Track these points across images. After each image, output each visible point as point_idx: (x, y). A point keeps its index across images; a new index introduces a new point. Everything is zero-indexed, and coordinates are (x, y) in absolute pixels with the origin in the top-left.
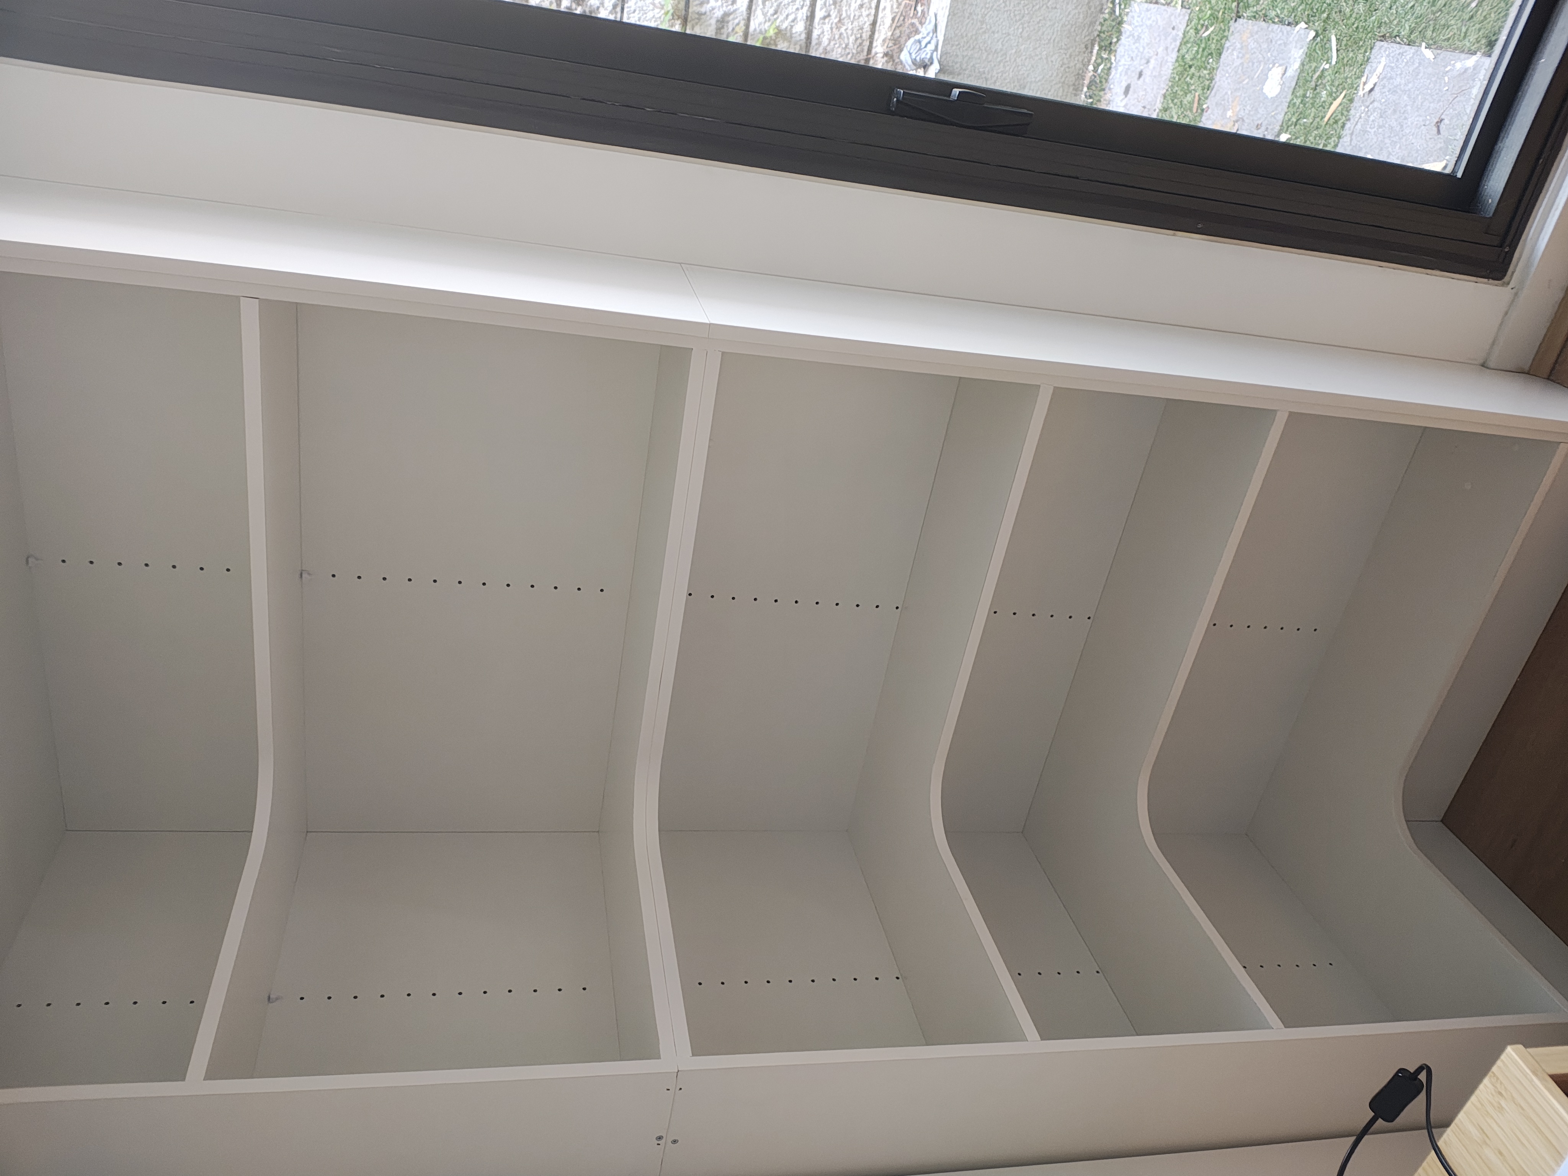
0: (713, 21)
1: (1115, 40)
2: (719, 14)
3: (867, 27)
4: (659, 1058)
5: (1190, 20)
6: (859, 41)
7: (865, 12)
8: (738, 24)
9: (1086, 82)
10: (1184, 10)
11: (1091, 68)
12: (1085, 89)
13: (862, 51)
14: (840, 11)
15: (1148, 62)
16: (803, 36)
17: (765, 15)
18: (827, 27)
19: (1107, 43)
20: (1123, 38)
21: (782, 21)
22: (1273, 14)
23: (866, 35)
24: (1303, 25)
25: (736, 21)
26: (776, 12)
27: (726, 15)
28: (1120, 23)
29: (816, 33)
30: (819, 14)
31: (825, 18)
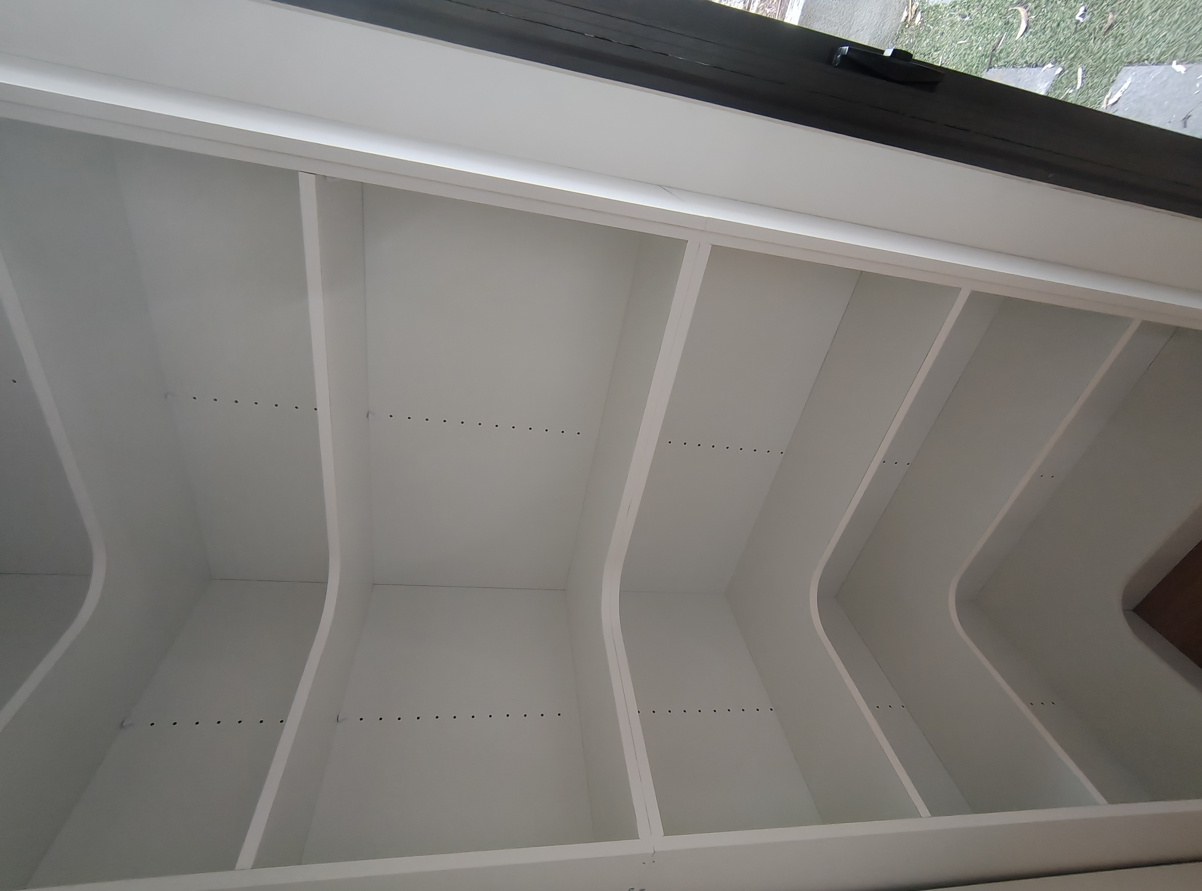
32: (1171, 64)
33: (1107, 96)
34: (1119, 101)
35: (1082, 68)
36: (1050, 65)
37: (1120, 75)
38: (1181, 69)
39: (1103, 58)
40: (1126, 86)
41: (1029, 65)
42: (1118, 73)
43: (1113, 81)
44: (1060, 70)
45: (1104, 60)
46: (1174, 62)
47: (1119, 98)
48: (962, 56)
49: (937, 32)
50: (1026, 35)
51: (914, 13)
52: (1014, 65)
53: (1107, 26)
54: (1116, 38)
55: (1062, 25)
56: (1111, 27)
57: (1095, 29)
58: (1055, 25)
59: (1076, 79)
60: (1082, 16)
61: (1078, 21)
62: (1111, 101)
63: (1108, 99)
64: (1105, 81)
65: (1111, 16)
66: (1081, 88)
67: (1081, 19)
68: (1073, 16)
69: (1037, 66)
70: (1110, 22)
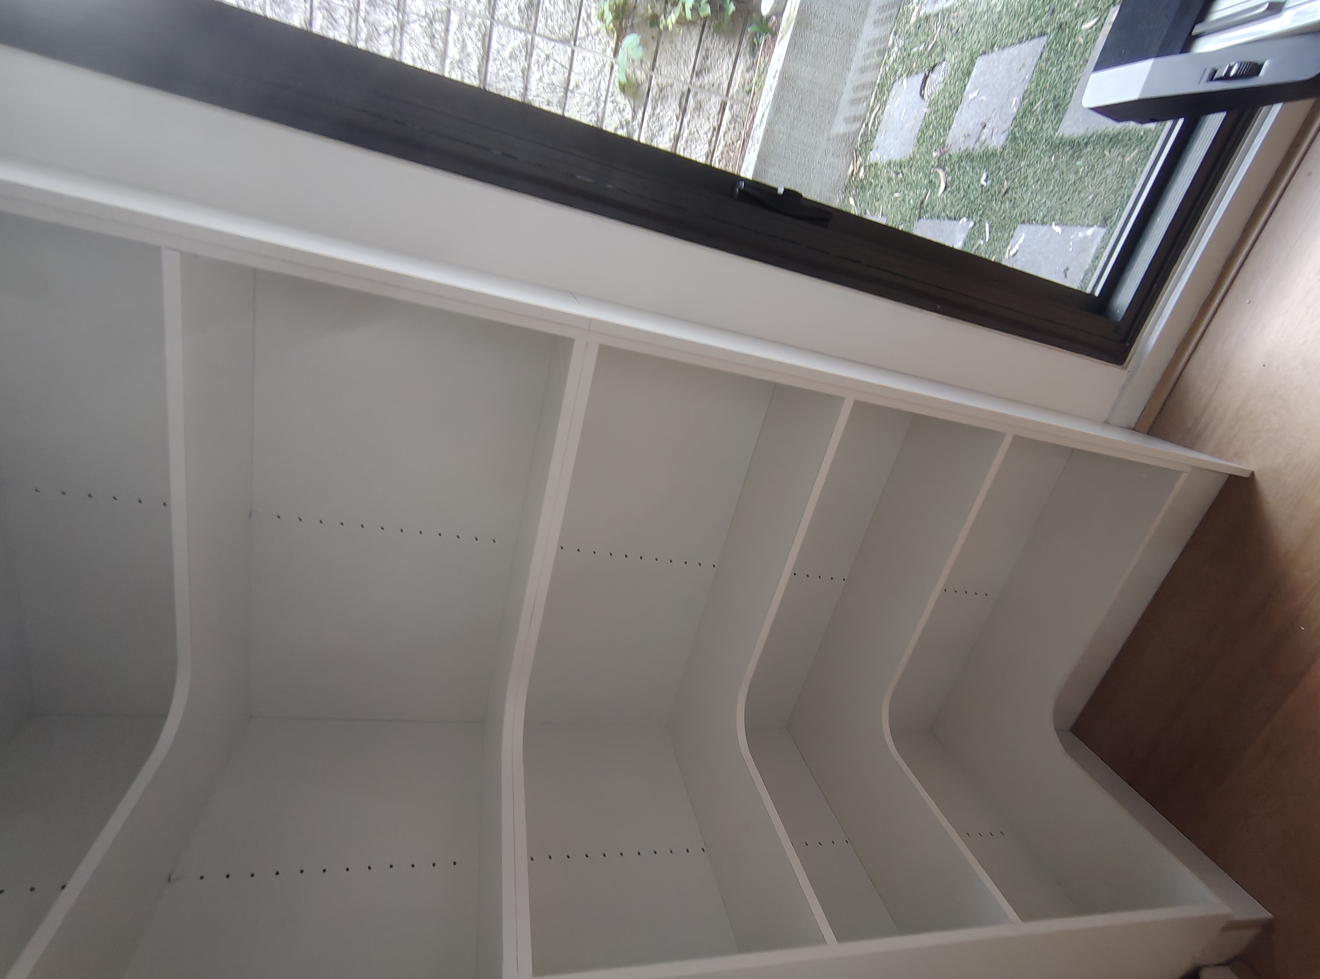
32: (1051, 224)
33: (1009, 248)
34: (1018, 253)
35: (989, 223)
36: (965, 219)
37: (1016, 231)
38: (1058, 229)
39: (1003, 216)
40: (1021, 241)
41: (950, 218)
42: (1015, 229)
43: (1012, 236)
44: (972, 224)
45: (1004, 218)
46: (1053, 224)
47: (1017, 251)
48: (898, 207)
49: (877, 186)
50: (946, 193)
51: (858, 167)
52: (938, 217)
53: (1003, 191)
54: (1011, 201)
55: (972, 187)
56: (1007, 192)
57: (995, 192)
58: (966, 187)
59: (985, 232)
60: (986, 181)
61: (982, 186)
62: (1012, 253)
63: (1009, 251)
64: (1006, 235)
65: (1006, 182)
66: (989, 240)
67: (984, 184)
68: (979, 180)
69: (955, 219)
70: (1006, 188)
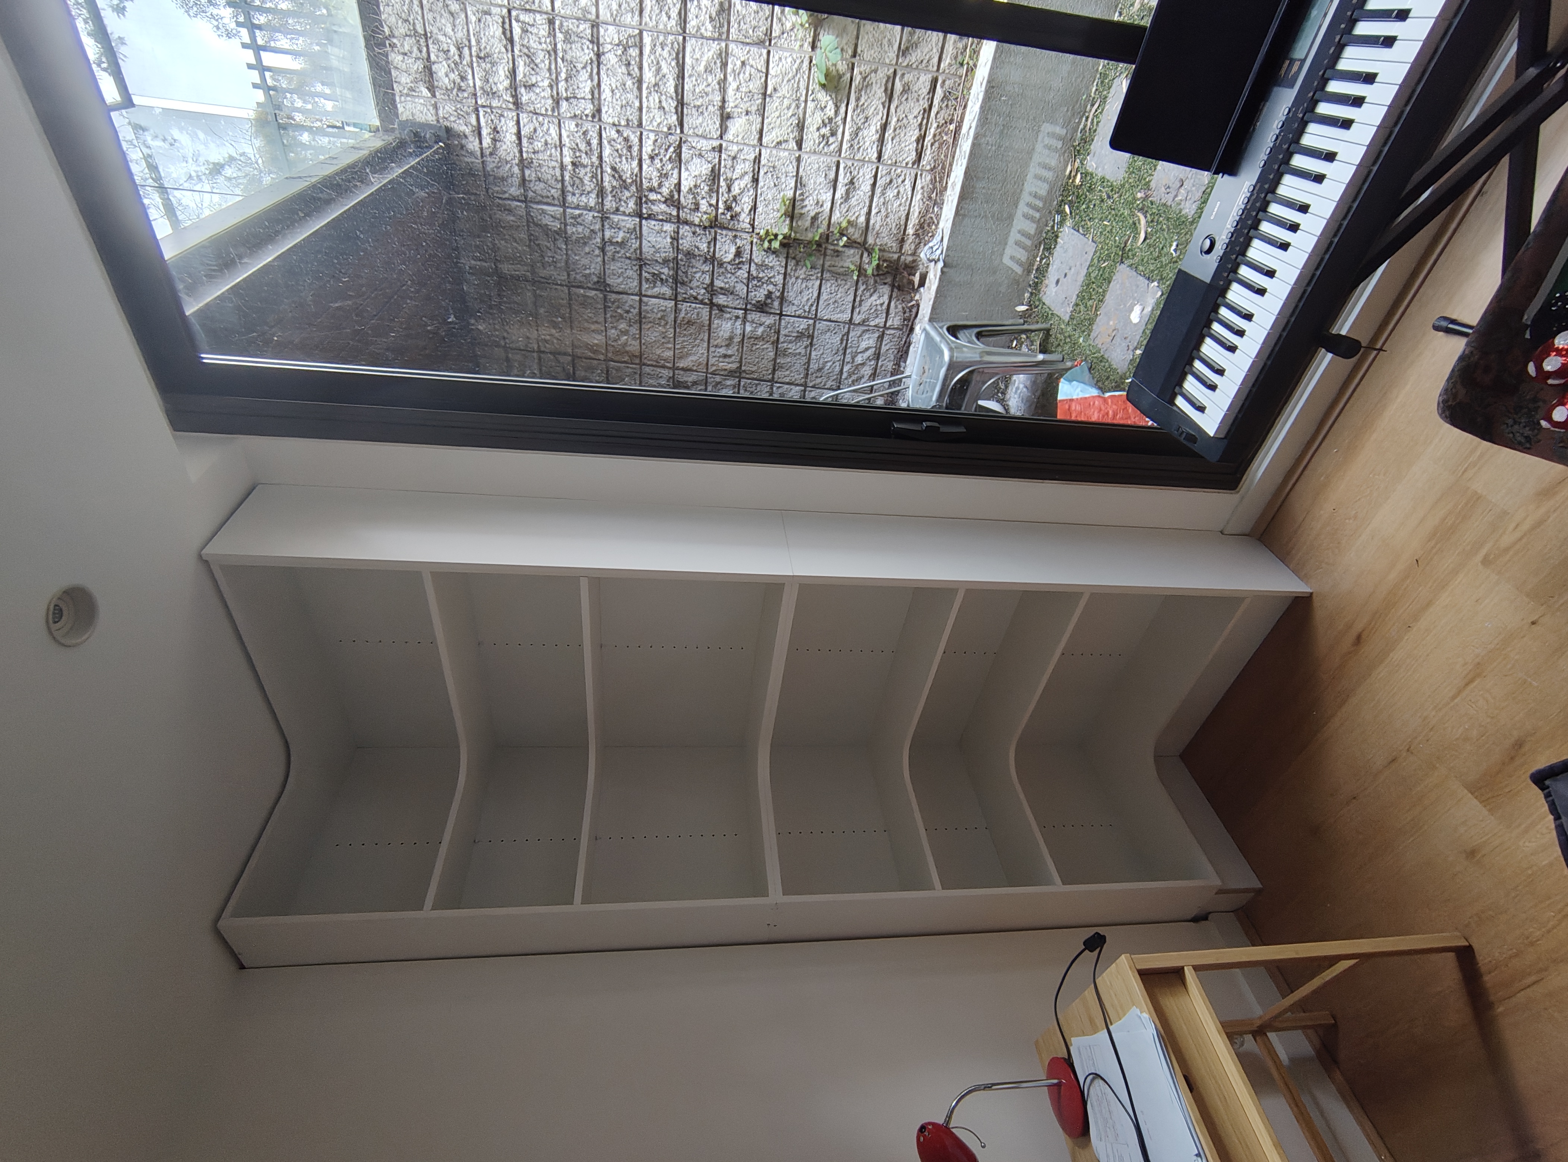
0: (809, 218)
1: (1053, 247)
2: (812, 214)
3: (903, 218)
4: (768, 896)
5: (1096, 252)
6: (898, 226)
7: (902, 208)
8: (825, 219)
9: (1035, 267)
10: (1093, 244)
11: (1038, 259)
12: (1034, 272)
13: (900, 231)
14: (887, 209)
15: (1070, 269)
16: (864, 225)
17: (840, 213)
18: (879, 218)
19: (1048, 247)
20: (1058, 247)
21: (851, 216)
22: (1141, 268)
23: (903, 222)
24: (1156, 284)
25: (823, 217)
26: (847, 211)
27: (818, 214)
28: (1057, 237)
29: (872, 222)
30: (874, 211)
31: (877, 213)
